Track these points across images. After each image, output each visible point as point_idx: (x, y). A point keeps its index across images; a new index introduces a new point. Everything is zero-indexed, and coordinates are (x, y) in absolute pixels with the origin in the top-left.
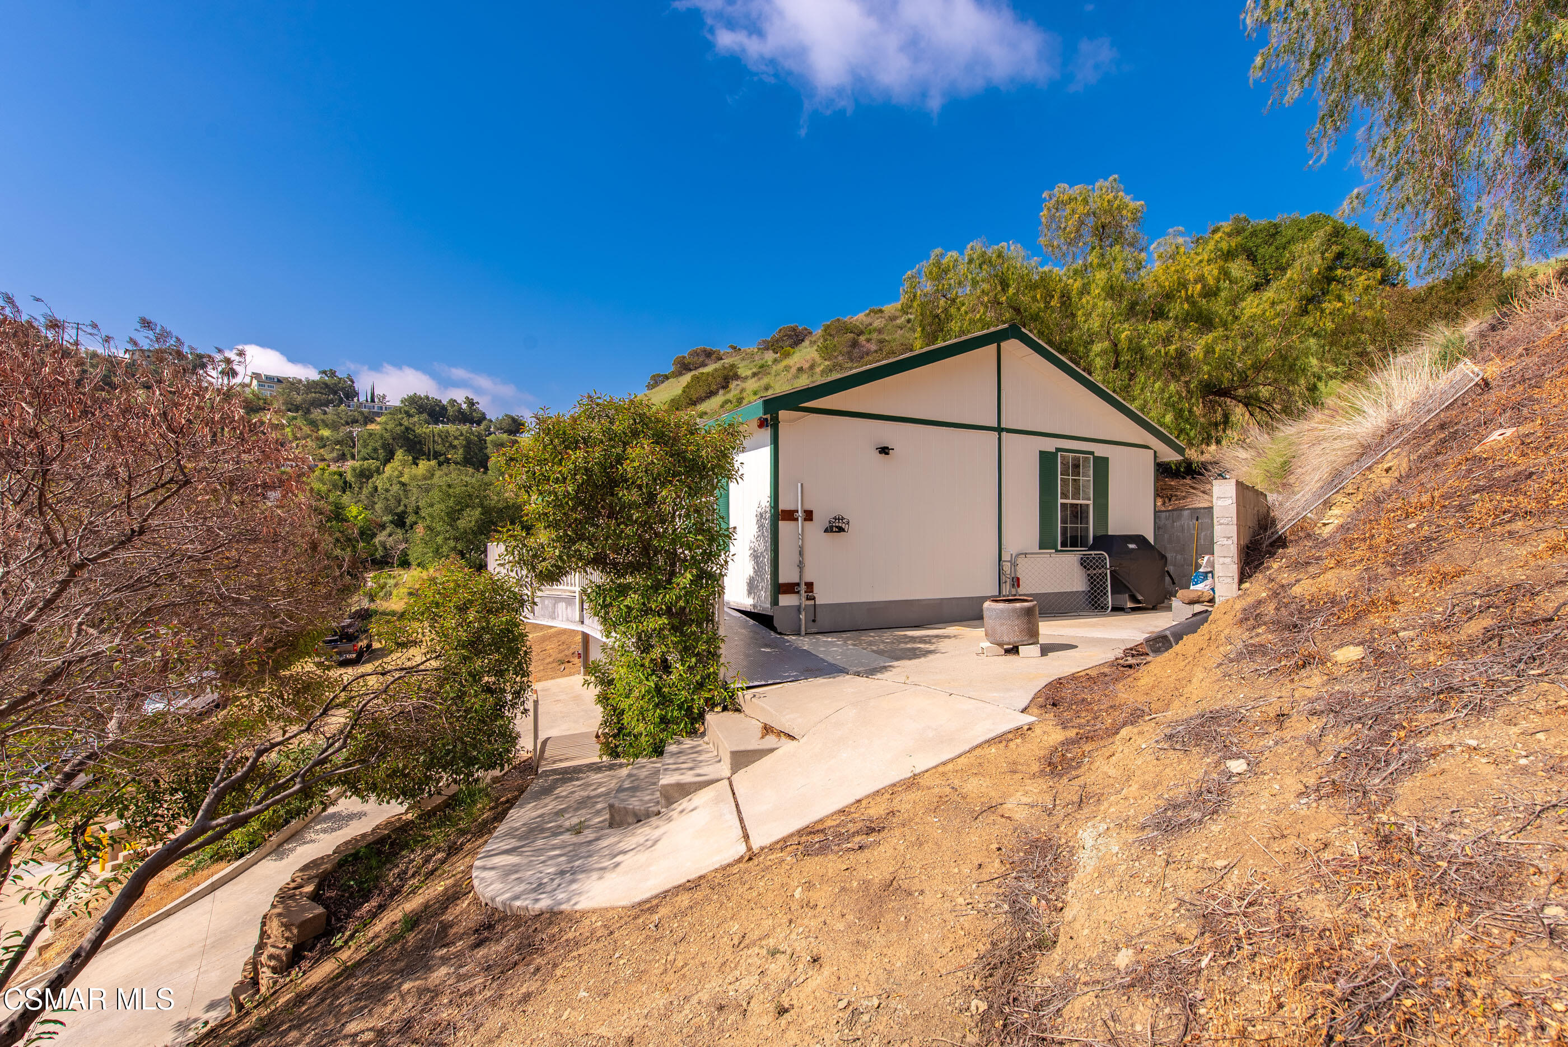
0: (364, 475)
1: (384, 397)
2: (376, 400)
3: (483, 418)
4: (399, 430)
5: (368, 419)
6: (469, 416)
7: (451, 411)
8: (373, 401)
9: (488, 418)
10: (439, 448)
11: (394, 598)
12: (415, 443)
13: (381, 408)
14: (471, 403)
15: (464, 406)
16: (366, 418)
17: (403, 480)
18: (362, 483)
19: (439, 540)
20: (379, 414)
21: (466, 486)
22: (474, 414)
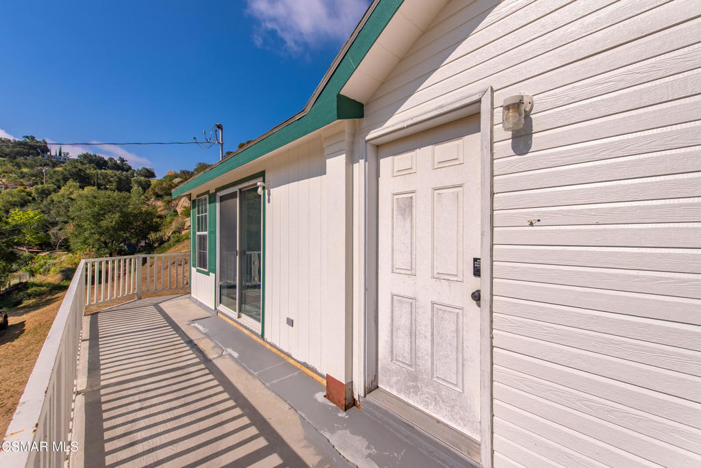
0: (45, 193)
1: (68, 154)
2: (63, 155)
3: (130, 168)
4: (74, 170)
5: (54, 165)
6: (122, 166)
7: (110, 164)
8: (60, 155)
9: (133, 168)
10: (101, 182)
11: (51, 273)
12: (86, 178)
13: (66, 160)
14: (122, 160)
15: (118, 162)
16: (54, 163)
17: (72, 196)
18: (43, 198)
19: (86, 234)
20: (63, 163)
21: (109, 198)
22: (125, 166)
